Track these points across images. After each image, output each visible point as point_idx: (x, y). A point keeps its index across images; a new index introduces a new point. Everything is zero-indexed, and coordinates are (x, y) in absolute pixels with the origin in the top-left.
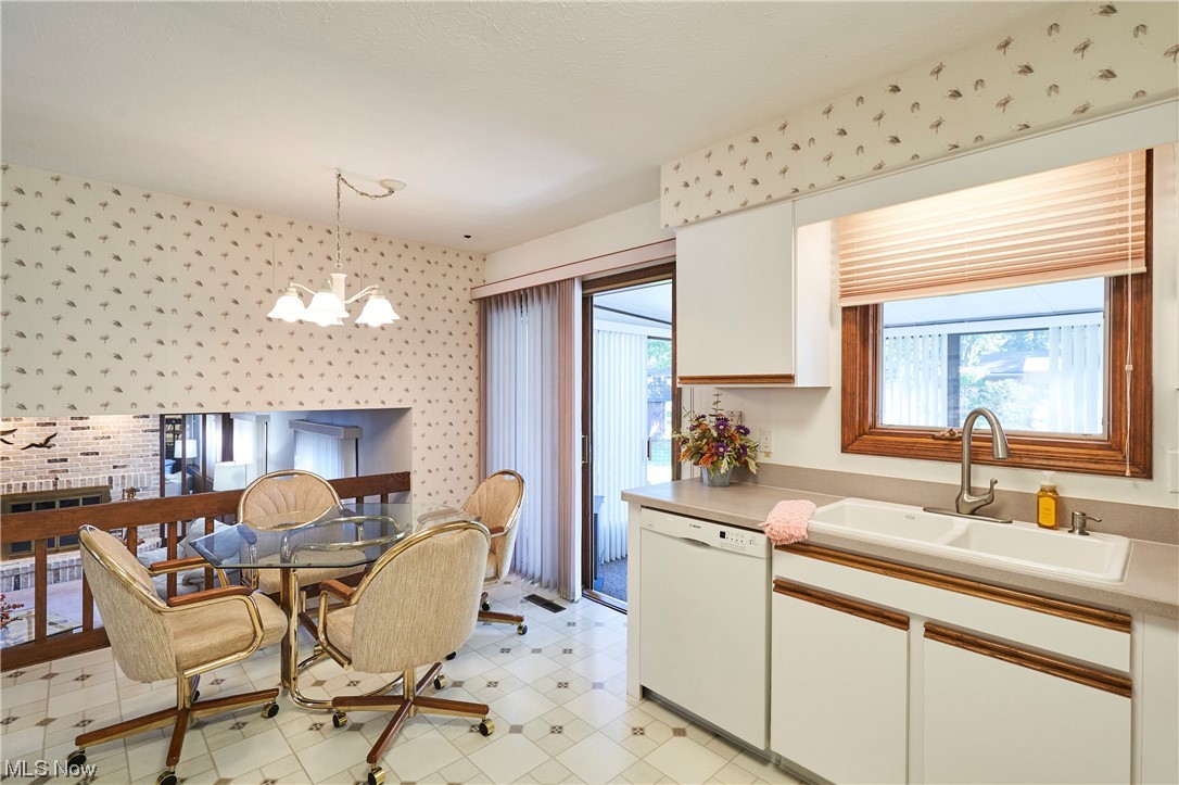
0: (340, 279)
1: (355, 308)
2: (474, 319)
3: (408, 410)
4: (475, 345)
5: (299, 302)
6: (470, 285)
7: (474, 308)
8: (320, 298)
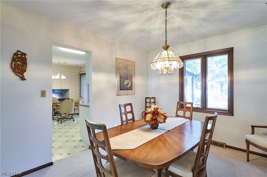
0: (59, 73)
1: (60, 77)
2: (79, 77)
3: (69, 89)
4: (79, 80)
5: (54, 76)
6: (78, 72)
7: (79, 75)
8: (56, 76)
